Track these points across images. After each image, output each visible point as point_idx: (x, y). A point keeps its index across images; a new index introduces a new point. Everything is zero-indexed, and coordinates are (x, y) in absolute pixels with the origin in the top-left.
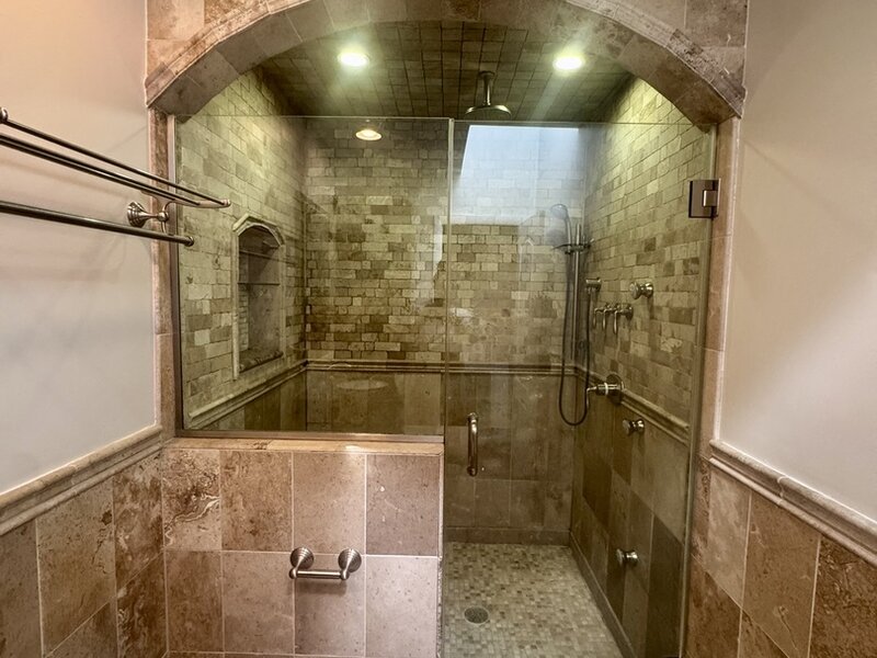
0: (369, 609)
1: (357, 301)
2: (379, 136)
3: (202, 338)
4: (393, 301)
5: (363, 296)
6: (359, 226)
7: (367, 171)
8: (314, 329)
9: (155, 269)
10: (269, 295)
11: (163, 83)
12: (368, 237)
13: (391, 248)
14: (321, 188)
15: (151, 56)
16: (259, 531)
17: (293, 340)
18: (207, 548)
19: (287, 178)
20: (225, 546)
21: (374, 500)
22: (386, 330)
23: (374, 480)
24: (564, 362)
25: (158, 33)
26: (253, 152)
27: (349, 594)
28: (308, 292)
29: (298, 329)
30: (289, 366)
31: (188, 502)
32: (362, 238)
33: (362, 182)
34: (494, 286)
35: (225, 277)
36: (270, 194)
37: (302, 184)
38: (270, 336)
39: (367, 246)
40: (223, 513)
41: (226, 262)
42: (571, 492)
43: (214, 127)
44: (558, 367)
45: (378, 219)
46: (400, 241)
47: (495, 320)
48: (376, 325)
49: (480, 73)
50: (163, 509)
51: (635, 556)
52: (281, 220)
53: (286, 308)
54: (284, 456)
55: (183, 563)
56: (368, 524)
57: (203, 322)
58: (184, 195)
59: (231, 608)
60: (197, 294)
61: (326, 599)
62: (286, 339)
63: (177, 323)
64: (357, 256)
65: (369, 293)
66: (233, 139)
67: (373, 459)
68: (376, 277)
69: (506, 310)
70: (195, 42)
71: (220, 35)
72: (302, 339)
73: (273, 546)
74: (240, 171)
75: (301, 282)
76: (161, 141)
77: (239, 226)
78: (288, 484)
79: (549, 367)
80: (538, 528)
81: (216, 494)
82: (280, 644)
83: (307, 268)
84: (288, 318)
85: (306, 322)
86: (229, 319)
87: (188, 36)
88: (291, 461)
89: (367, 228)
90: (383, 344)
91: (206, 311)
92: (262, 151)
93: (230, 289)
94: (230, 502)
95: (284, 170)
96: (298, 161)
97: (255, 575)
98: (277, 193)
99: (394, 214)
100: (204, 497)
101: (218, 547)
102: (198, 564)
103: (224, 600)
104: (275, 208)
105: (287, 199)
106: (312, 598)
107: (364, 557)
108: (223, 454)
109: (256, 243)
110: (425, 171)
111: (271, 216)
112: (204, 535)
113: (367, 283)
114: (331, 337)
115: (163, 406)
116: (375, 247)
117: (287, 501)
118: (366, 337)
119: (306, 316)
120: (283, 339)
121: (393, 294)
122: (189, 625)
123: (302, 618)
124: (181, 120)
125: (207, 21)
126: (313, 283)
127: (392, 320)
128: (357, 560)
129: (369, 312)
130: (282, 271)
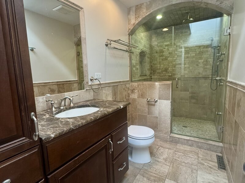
0: (159, 109)
1: (162, 65)
2: (168, 29)
3: (134, 69)
4: (169, 65)
5: (163, 64)
6: (162, 50)
7: (164, 38)
8: (153, 72)
9: (129, 57)
10: (144, 64)
11: (130, 31)
12: (164, 52)
13: (169, 53)
14: (155, 43)
15: (128, 27)
16: (142, 96)
17: (149, 73)
18: (135, 98)
19: (148, 42)
20: (138, 98)
21: (159, 91)
22: (168, 71)
23: (160, 88)
24: (212, 76)
25: (129, 24)
26: (142, 38)
27: (156, 106)
28: (152, 64)
29: (150, 71)
30: (148, 78)
31: (133, 91)
32: (163, 52)
33: (163, 40)
34: (194, 59)
35: (137, 60)
36: (145, 45)
37: (151, 43)
38: (145, 72)
39: (164, 54)
40: (137, 93)
41: (137, 57)
42: (215, 108)
43: (136, 35)
44: (211, 78)
45: (166, 47)
46: (171, 51)
47: (194, 67)
48: (166, 70)
49: (186, 13)
50: (129, 92)
51: (220, 113)
52: (147, 50)
53: (148, 67)
54: (146, 84)
55: (132, 100)
56: (159, 95)
57: (135, 66)
58: (134, 46)
59: (139, 107)
60: (134, 62)
61: (152, 106)
62: (148, 73)
63: (131, 66)
64: (162, 56)
65: (165, 63)
66: (139, 37)
67: (160, 85)
68: (166, 60)
69: (197, 65)
70: (134, 24)
71: (137, 22)
72: (151, 74)
73: (144, 98)
74: (140, 42)
75: (151, 62)
76: (129, 39)
77: (140, 51)
78: (146, 88)
79: (209, 78)
80: (205, 116)
81: (136, 90)
82: (145, 113)
83: (152, 59)
84: (148, 69)
85: (152, 70)
86: (138, 67)
87: (133, 23)
88: (147, 85)
89: (164, 50)
90: (167, 74)
91: (135, 65)
92: (143, 37)
93: (138, 62)
94: (138, 91)
95: (147, 41)
96: (150, 38)
97: (142, 102)
98: (146, 45)
99: (170, 46)
100: (135, 90)
101: (137, 98)
102: (134, 100)
103: (138, 106)
104: (146, 48)
105: (148, 46)
106: (150, 106)
107: (158, 100)
108: (137, 84)
109: (142, 54)
110: (177, 35)
111: (145, 49)
112: (135, 96)
113: (164, 61)
114: (156, 73)
115: (130, 77)
116: (166, 53)
117: (146, 91)
118: (164, 73)
119: (152, 69)
120: (147, 72)
121: (170, 63)
122: (133, 109)
123: (148, 109)
124: (132, 36)
125: (135, 21)
126: (153, 62)
127: (169, 69)
128: (157, 101)
129: (165, 67)
130: (147, 59)
